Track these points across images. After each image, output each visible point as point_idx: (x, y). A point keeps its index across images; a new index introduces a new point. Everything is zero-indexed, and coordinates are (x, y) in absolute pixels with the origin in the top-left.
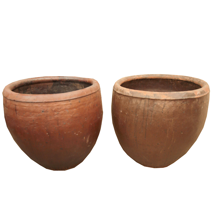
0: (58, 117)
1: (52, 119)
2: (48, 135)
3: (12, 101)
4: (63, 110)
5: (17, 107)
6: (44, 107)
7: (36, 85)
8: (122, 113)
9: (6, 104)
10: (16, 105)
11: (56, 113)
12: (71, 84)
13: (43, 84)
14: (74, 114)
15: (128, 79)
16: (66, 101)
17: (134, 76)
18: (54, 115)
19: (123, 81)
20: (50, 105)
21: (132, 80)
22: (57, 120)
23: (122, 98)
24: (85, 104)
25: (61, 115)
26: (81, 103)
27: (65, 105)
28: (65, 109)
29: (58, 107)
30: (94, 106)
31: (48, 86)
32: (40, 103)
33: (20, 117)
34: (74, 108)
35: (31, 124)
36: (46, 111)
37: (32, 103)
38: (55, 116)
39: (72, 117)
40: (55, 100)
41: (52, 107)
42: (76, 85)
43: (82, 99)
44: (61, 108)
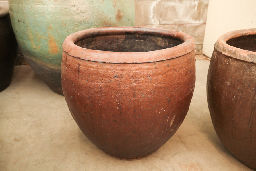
0: (136, 86)
1: (127, 88)
2: (118, 110)
3: (74, 58)
4: (143, 77)
5: (80, 66)
6: (118, 70)
7: (104, 37)
8: (229, 86)
9: (66, 61)
10: (79, 65)
11: (133, 80)
12: (150, 37)
13: (112, 36)
14: (158, 84)
15: (237, 34)
16: (149, 64)
17: (245, 30)
18: (131, 82)
19: (229, 37)
20: (127, 67)
21: (241, 35)
22: (134, 89)
23: (232, 64)
24: (176, 69)
25: (141, 83)
26: (169, 68)
27: (147, 69)
28: (147, 75)
29: (137, 71)
30: (187, 73)
31: (118, 39)
32: (113, 64)
33: (83, 82)
34: (160, 74)
35: (97, 92)
36: (121, 76)
37: (103, 64)
38: (132, 85)
39: (155, 87)
40: (135, 62)
41: (129, 71)
42: (157, 39)
43: (172, 62)
44: (141, 73)
